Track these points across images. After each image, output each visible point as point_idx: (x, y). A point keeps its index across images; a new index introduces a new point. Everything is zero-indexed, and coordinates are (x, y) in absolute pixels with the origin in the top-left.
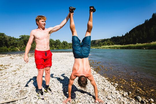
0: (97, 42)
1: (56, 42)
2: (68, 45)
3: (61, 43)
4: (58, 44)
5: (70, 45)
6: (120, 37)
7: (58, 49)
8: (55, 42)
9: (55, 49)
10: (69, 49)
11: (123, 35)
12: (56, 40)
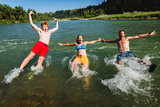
0: (71, 12)
1: (17, 11)
2: (37, 16)
3: (25, 13)
4: (21, 14)
5: (39, 15)
6: (96, 6)
7: (23, 22)
8: (14, 10)
9: (16, 22)
10: (39, 21)
11: (99, 4)
12: (16, 8)
